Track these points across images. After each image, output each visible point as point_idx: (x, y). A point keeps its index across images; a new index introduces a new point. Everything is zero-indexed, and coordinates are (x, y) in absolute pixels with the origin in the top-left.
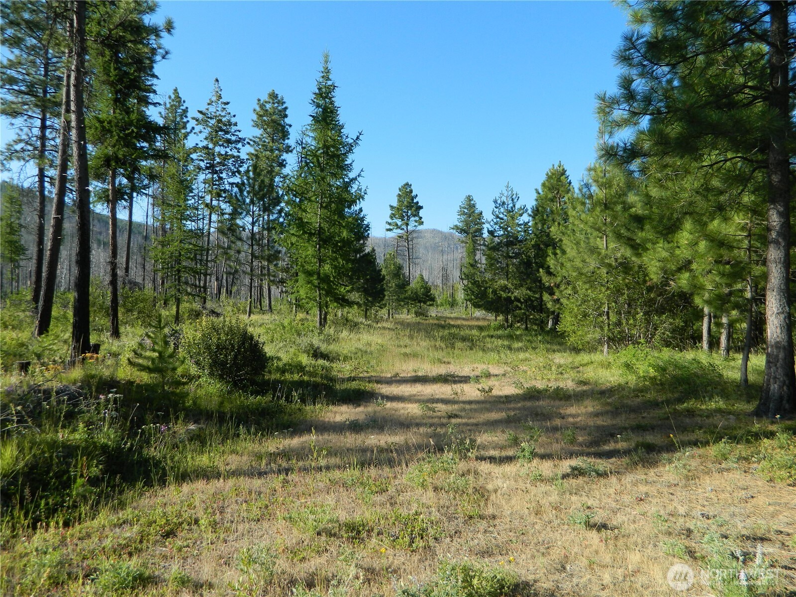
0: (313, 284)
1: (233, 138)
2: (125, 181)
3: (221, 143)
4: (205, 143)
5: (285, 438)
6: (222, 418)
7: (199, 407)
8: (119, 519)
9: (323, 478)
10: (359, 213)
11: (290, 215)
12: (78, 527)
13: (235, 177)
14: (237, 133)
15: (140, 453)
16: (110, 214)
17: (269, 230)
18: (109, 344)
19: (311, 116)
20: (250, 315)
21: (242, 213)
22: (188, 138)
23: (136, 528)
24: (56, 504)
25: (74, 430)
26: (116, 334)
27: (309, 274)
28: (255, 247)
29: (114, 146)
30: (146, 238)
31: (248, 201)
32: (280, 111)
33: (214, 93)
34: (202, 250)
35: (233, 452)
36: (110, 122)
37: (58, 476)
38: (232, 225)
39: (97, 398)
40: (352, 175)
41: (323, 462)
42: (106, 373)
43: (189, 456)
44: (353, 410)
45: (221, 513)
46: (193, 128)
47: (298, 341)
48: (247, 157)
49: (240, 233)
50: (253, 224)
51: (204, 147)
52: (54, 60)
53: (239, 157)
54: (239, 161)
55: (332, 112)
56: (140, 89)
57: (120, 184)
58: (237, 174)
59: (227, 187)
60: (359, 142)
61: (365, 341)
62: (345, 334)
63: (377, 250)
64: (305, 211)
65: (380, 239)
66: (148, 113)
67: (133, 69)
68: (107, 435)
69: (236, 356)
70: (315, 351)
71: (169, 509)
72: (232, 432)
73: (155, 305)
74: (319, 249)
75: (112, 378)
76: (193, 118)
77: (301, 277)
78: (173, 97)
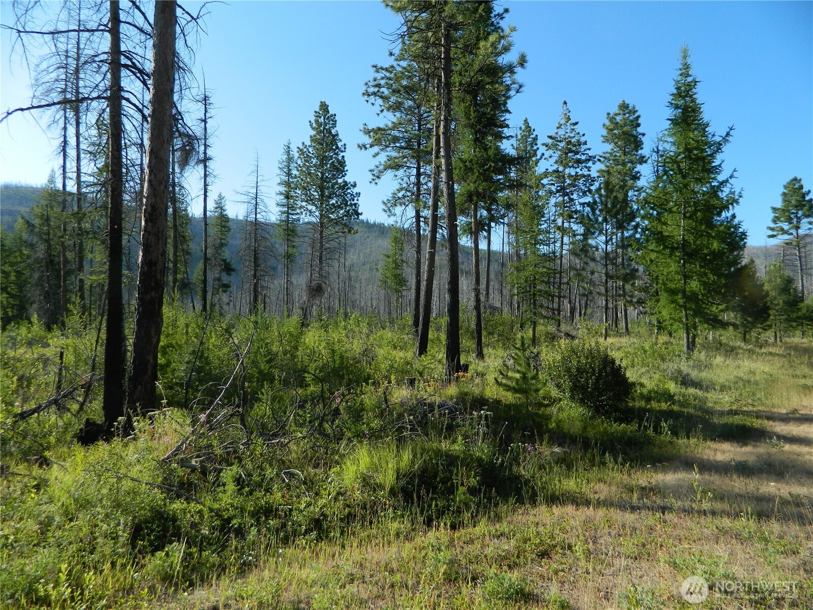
0: (678, 304)
1: (583, 157)
2: (485, 213)
3: (570, 164)
4: (555, 167)
5: (656, 472)
6: (586, 445)
7: (562, 431)
8: (496, 530)
9: (709, 525)
10: (732, 220)
11: (647, 229)
12: (462, 531)
13: (586, 197)
14: (587, 152)
15: (511, 470)
16: (473, 245)
17: (624, 247)
18: (476, 365)
19: (669, 119)
20: (606, 339)
21: (595, 232)
22: (539, 164)
23: (513, 542)
24: (444, 507)
25: (454, 442)
26: (481, 355)
27: (672, 292)
28: (610, 267)
29: (475, 182)
30: (503, 265)
31: (600, 219)
32: (632, 121)
33: (563, 116)
34: (555, 273)
35: (600, 480)
36: (471, 161)
37: (444, 481)
38: (584, 246)
39: (471, 414)
40: (721, 178)
41: (706, 505)
42: (476, 391)
43: (557, 479)
44: (739, 449)
45: (594, 542)
46: (543, 154)
47: (663, 366)
48: (598, 174)
49: (593, 253)
50: (607, 243)
51: (554, 171)
52: (425, 115)
53: (589, 175)
54: (590, 180)
55: (694, 111)
56: (496, 126)
57: (481, 216)
58: (588, 193)
59: (579, 208)
60: (730, 139)
61: (746, 369)
62: (719, 360)
63: (757, 262)
64: (665, 224)
65: (759, 248)
66: (502, 147)
67: (489, 109)
68: (482, 449)
69: (597, 380)
70: (684, 378)
71: (541, 529)
72: (597, 459)
73: (512, 329)
74: (684, 265)
75: (481, 396)
76: (543, 144)
77: (664, 297)
78: (523, 127)
